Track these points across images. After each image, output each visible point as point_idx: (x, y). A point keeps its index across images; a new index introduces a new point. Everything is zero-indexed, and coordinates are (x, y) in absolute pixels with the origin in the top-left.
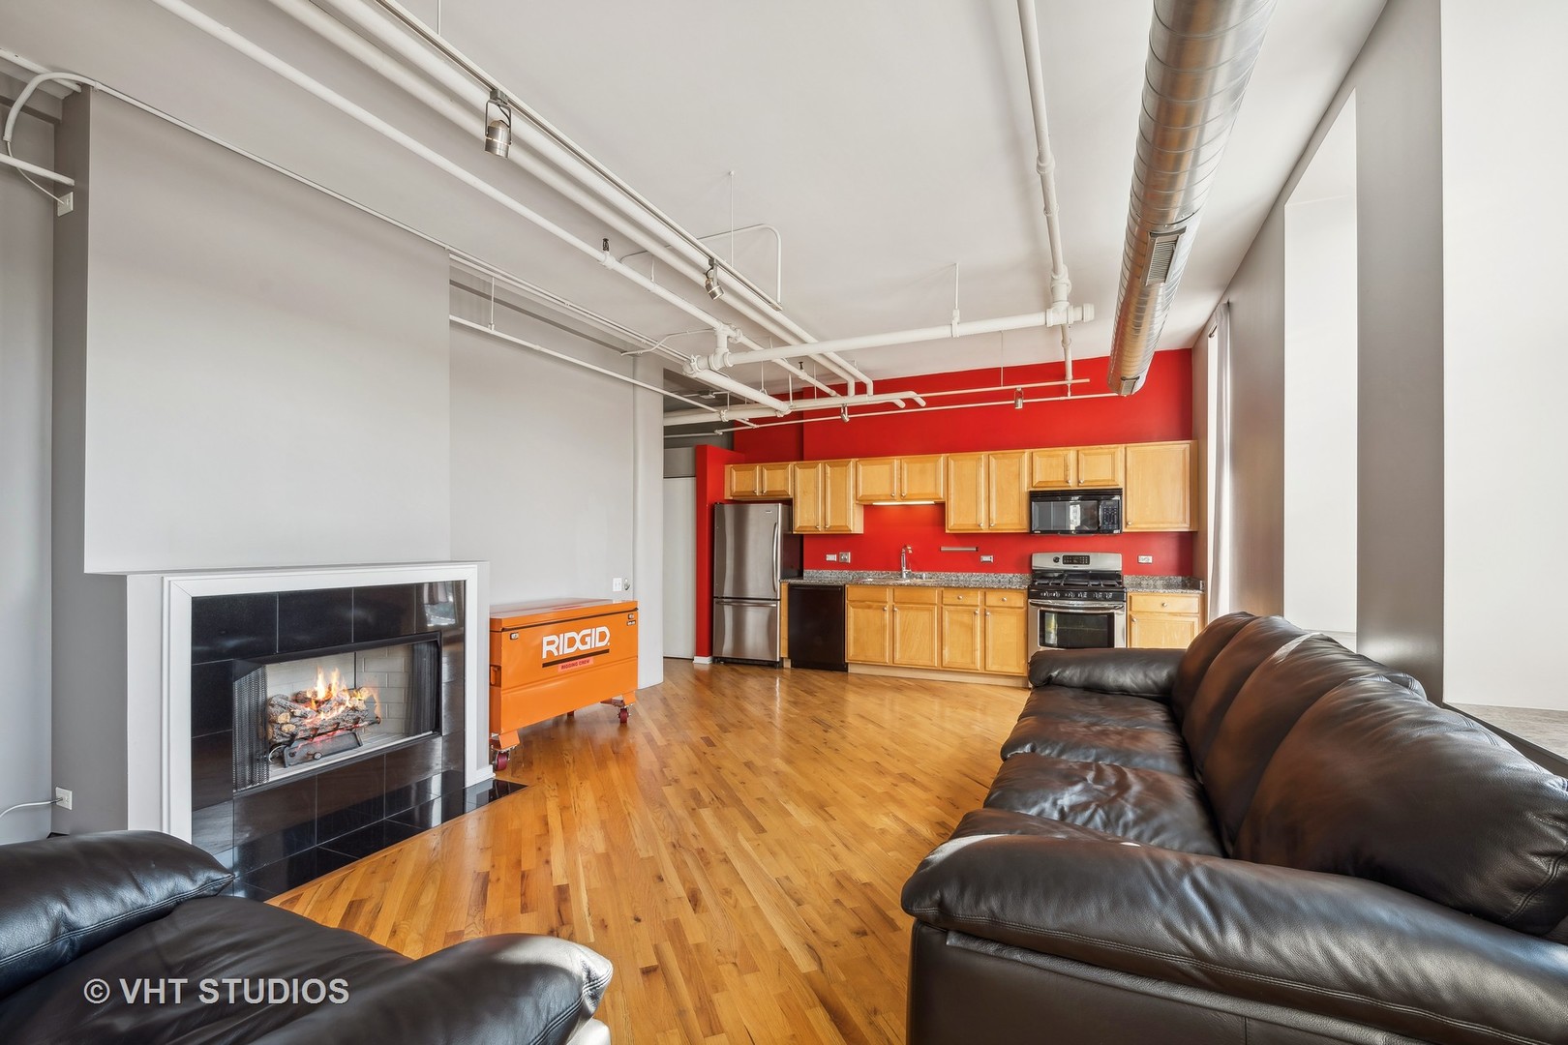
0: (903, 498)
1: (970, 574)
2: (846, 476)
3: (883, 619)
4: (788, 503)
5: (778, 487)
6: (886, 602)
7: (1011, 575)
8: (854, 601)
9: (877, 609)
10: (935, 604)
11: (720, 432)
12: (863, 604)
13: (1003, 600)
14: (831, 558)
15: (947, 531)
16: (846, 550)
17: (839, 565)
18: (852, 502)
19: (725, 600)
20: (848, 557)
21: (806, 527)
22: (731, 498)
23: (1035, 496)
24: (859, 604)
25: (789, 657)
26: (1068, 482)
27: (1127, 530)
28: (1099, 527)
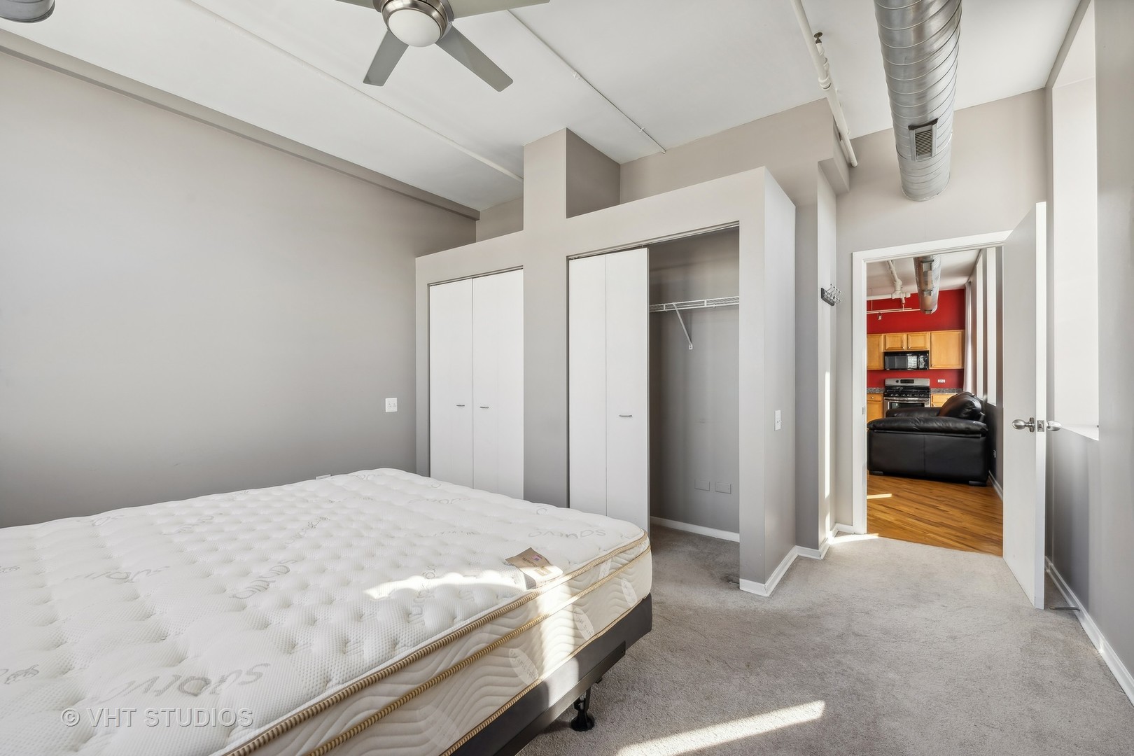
7: (875, 389)
13: (872, 398)
23: (886, 354)
26: (903, 348)
27: (931, 369)
28: (918, 367)
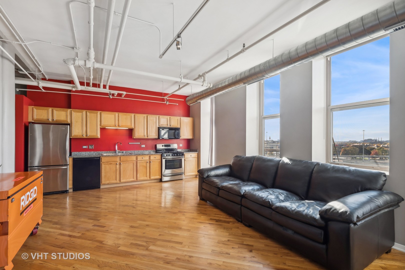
0: (119, 126)
1: (138, 151)
2: (97, 117)
3: (116, 167)
6: (117, 161)
7: (150, 151)
8: (104, 162)
9: (114, 164)
10: (135, 161)
11: (18, 90)
12: (109, 163)
13: (155, 158)
14: (85, 147)
15: (134, 138)
16: (92, 145)
17: (88, 150)
18: (99, 126)
19: (36, 167)
20: (93, 147)
21: (78, 135)
22: (33, 121)
24: (106, 163)
25: (73, 188)
26: (168, 125)
27: (180, 138)
28: (175, 137)
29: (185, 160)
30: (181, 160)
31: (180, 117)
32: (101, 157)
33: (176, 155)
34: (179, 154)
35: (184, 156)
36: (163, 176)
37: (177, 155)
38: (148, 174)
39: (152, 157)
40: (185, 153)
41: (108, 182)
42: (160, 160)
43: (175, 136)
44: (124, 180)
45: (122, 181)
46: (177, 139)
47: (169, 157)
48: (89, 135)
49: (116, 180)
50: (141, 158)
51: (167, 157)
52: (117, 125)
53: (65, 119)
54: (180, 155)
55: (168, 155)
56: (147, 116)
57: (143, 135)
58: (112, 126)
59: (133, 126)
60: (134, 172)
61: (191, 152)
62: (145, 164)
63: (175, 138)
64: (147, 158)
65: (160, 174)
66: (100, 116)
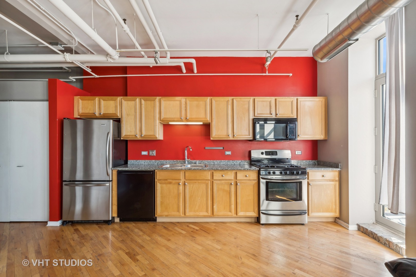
0: (187, 120)
1: (220, 161)
2: (154, 107)
3: (178, 189)
4: (118, 121)
5: (111, 111)
6: (180, 180)
7: (240, 161)
8: (160, 180)
9: (174, 184)
10: (209, 180)
11: (72, 78)
12: (165, 181)
13: (246, 176)
14: (144, 153)
15: (211, 139)
16: (153, 150)
17: (148, 157)
18: (158, 121)
19: (76, 183)
20: (154, 153)
21: (130, 135)
22: (79, 117)
23: (256, 121)
24: (163, 181)
25: (118, 217)
26: (271, 114)
27: (298, 139)
28: (287, 137)
29: (308, 184)
30: (301, 183)
31: (296, 98)
32: (156, 171)
33: (288, 172)
34: (295, 172)
35: (307, 176)
36: (262, 213)
37: (292, 174)
38: (233, 207)
39: (240, 176)
40: (308, 170)
41: (166, 213)
42: (256, 181)
43: (287, 135)
44: (192, 214)
45: (187, 214)
46: (290, 139)
47: (274, 177)
48: (145, 135)
49: (178, 211)
50: (220, 175)
51: (269, 177)
52: (183, 118)
53: (114, 112)
54: (298, 174)
55: (272, 172)
56: (233, 99)
57: (226, 134)
58: (175, 120)
59: (208, 119)
60: (207, 200)
61: (322, 169)
62: (226, 188)
63: (287, 139)
64: (230, 176)
65: (256, 209)
66: (159, 104)
